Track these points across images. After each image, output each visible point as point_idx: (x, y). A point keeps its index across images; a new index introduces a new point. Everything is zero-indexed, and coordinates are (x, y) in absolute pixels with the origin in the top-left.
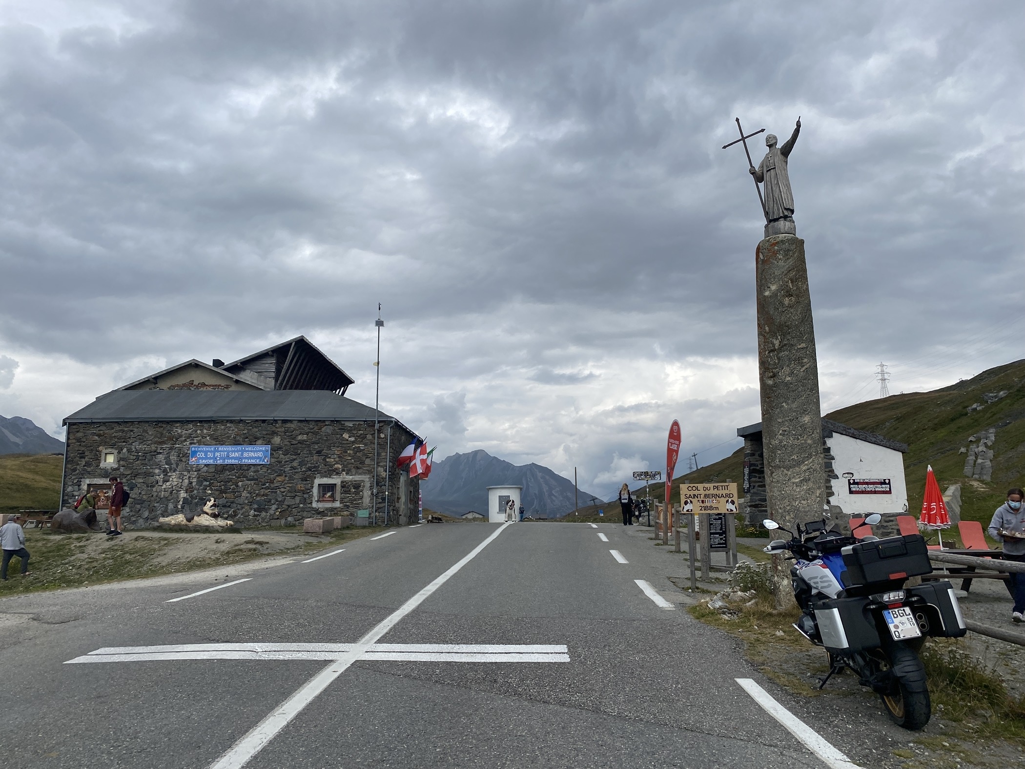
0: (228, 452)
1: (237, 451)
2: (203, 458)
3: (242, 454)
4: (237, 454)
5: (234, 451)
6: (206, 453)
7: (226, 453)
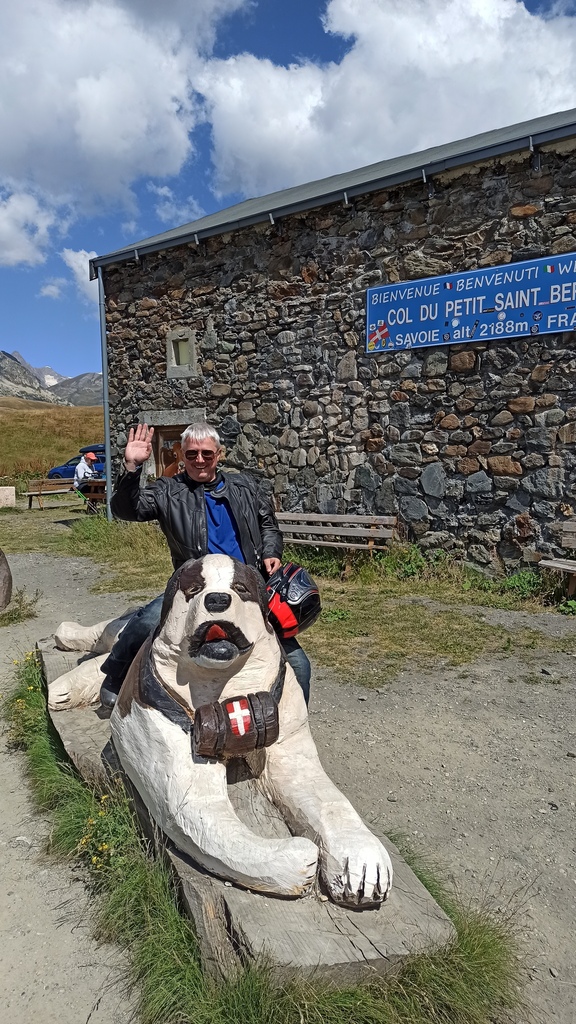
0: (490, 292)
1: (525, 285)
2: (405, 329)
3: (544, 295)
4: (523, 298)
5: (513, 287)
6: (414, 306)
7: (481, 298)
